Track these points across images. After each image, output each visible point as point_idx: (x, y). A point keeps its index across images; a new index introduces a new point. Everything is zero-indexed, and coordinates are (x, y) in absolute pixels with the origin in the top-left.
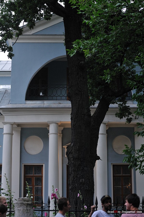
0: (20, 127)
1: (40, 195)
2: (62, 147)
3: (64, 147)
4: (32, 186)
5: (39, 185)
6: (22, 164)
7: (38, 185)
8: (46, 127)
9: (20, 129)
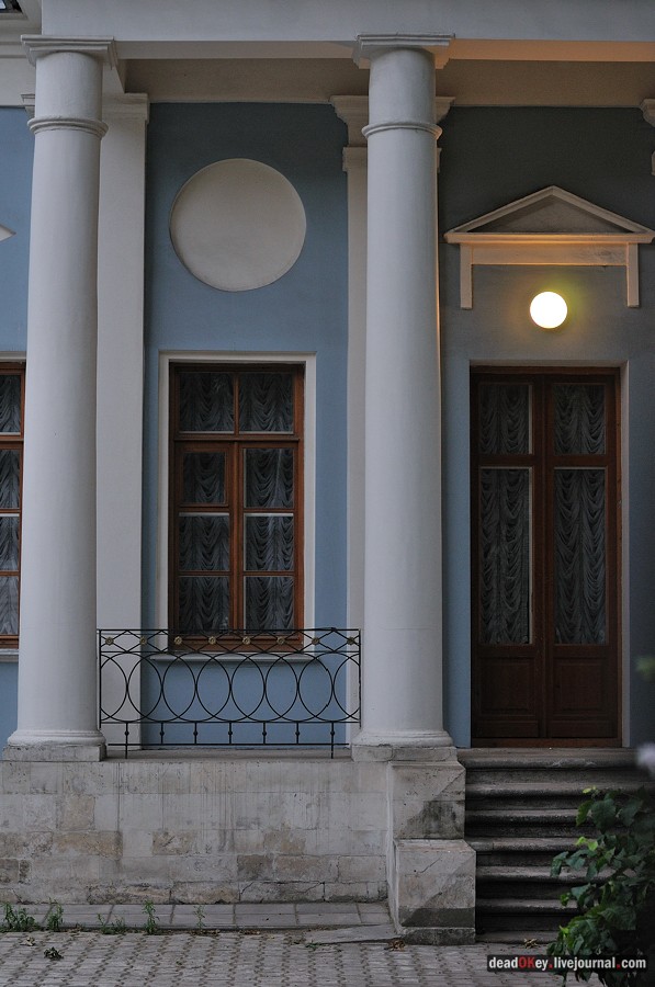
0: (144, 96)
1: (279, 573)
2: (442, 241)
3: (452, 237)
4: (228, 508)
5: (272, 504)
6: (161, 353)
7: (263, 504)
8: (325, 101)
9: (143, 112)
